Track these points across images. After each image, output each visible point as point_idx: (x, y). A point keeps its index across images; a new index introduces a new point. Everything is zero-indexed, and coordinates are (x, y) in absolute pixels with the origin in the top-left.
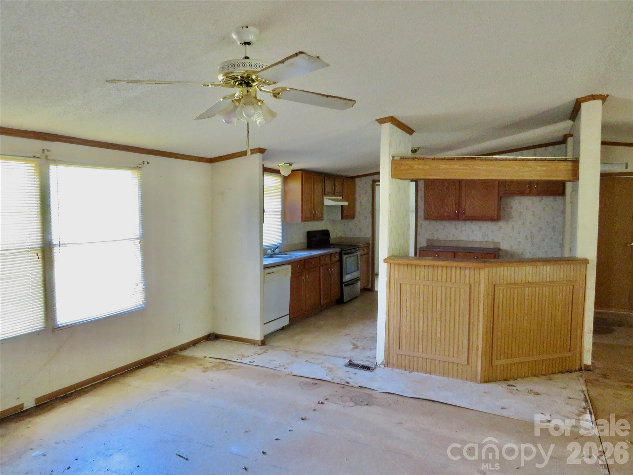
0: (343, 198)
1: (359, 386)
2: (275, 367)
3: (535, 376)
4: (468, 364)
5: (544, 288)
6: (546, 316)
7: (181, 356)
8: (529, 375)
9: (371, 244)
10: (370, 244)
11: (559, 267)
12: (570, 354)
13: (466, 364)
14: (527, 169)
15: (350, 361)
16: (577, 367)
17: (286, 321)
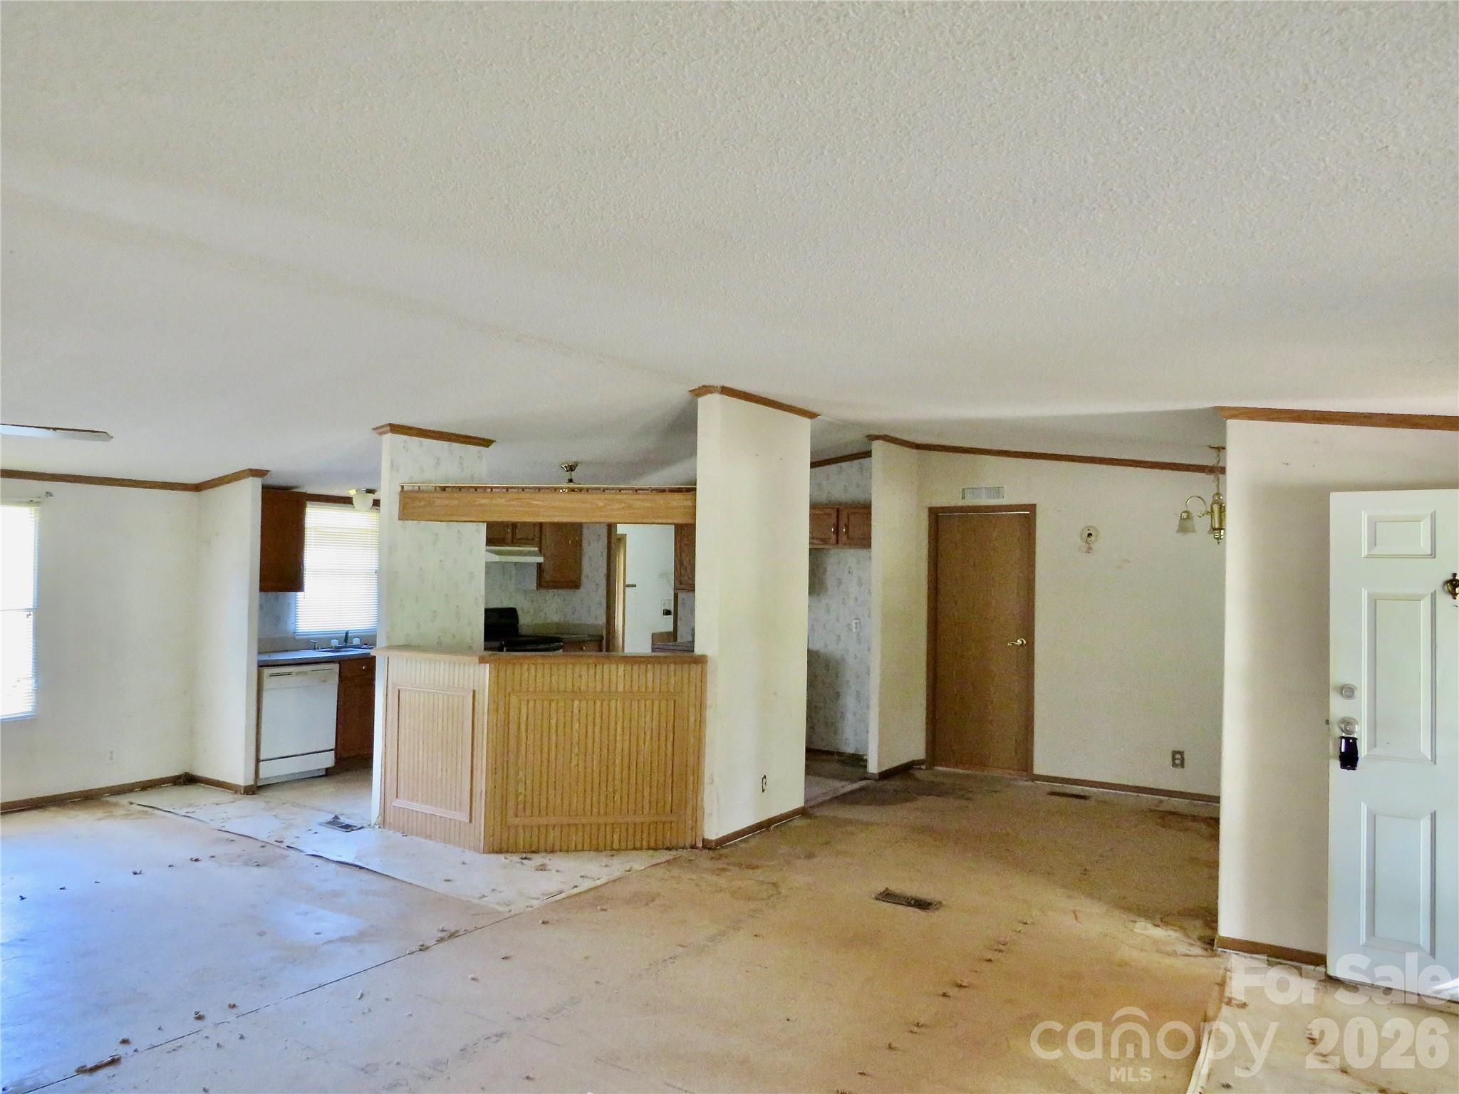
0: (540, 551)
1: (288, 847)
2: (187, 813)
3: (597, 850)
4: (471, 821)
5: (613, 704)
6: (619, 750)
7: (108, 802)
8: (585, 849)
9: (605, 637)
10: (603, 637)
11: (645, 667)
12: (673, 818)
13: (468, 821)
14: (617, 506)
15: (336, 817)
16: (688, 842)
17: (328, 760)
